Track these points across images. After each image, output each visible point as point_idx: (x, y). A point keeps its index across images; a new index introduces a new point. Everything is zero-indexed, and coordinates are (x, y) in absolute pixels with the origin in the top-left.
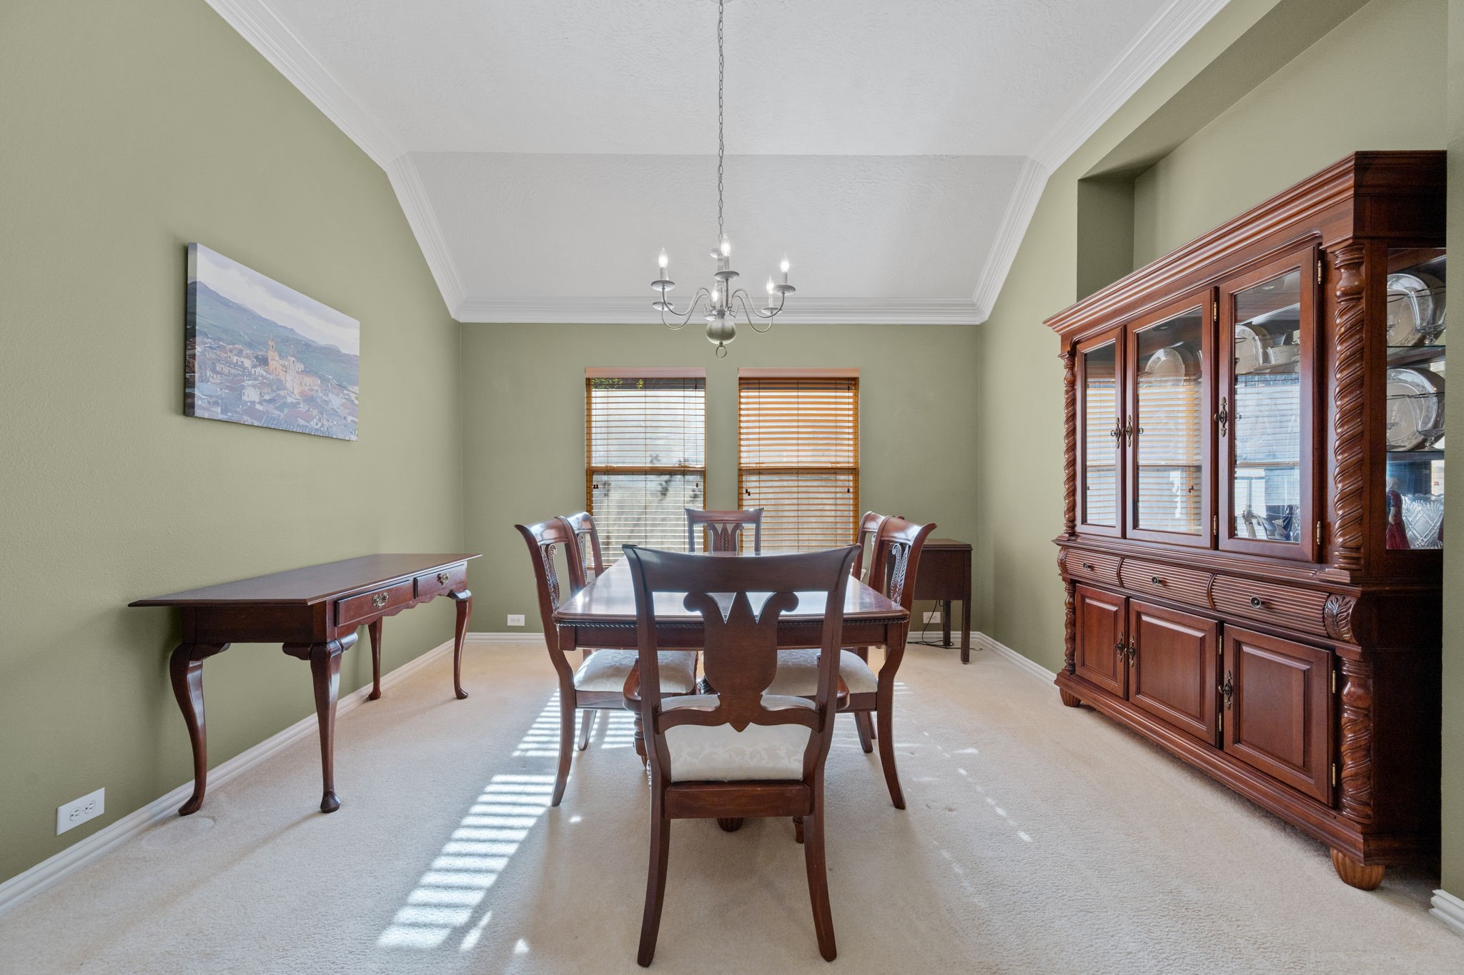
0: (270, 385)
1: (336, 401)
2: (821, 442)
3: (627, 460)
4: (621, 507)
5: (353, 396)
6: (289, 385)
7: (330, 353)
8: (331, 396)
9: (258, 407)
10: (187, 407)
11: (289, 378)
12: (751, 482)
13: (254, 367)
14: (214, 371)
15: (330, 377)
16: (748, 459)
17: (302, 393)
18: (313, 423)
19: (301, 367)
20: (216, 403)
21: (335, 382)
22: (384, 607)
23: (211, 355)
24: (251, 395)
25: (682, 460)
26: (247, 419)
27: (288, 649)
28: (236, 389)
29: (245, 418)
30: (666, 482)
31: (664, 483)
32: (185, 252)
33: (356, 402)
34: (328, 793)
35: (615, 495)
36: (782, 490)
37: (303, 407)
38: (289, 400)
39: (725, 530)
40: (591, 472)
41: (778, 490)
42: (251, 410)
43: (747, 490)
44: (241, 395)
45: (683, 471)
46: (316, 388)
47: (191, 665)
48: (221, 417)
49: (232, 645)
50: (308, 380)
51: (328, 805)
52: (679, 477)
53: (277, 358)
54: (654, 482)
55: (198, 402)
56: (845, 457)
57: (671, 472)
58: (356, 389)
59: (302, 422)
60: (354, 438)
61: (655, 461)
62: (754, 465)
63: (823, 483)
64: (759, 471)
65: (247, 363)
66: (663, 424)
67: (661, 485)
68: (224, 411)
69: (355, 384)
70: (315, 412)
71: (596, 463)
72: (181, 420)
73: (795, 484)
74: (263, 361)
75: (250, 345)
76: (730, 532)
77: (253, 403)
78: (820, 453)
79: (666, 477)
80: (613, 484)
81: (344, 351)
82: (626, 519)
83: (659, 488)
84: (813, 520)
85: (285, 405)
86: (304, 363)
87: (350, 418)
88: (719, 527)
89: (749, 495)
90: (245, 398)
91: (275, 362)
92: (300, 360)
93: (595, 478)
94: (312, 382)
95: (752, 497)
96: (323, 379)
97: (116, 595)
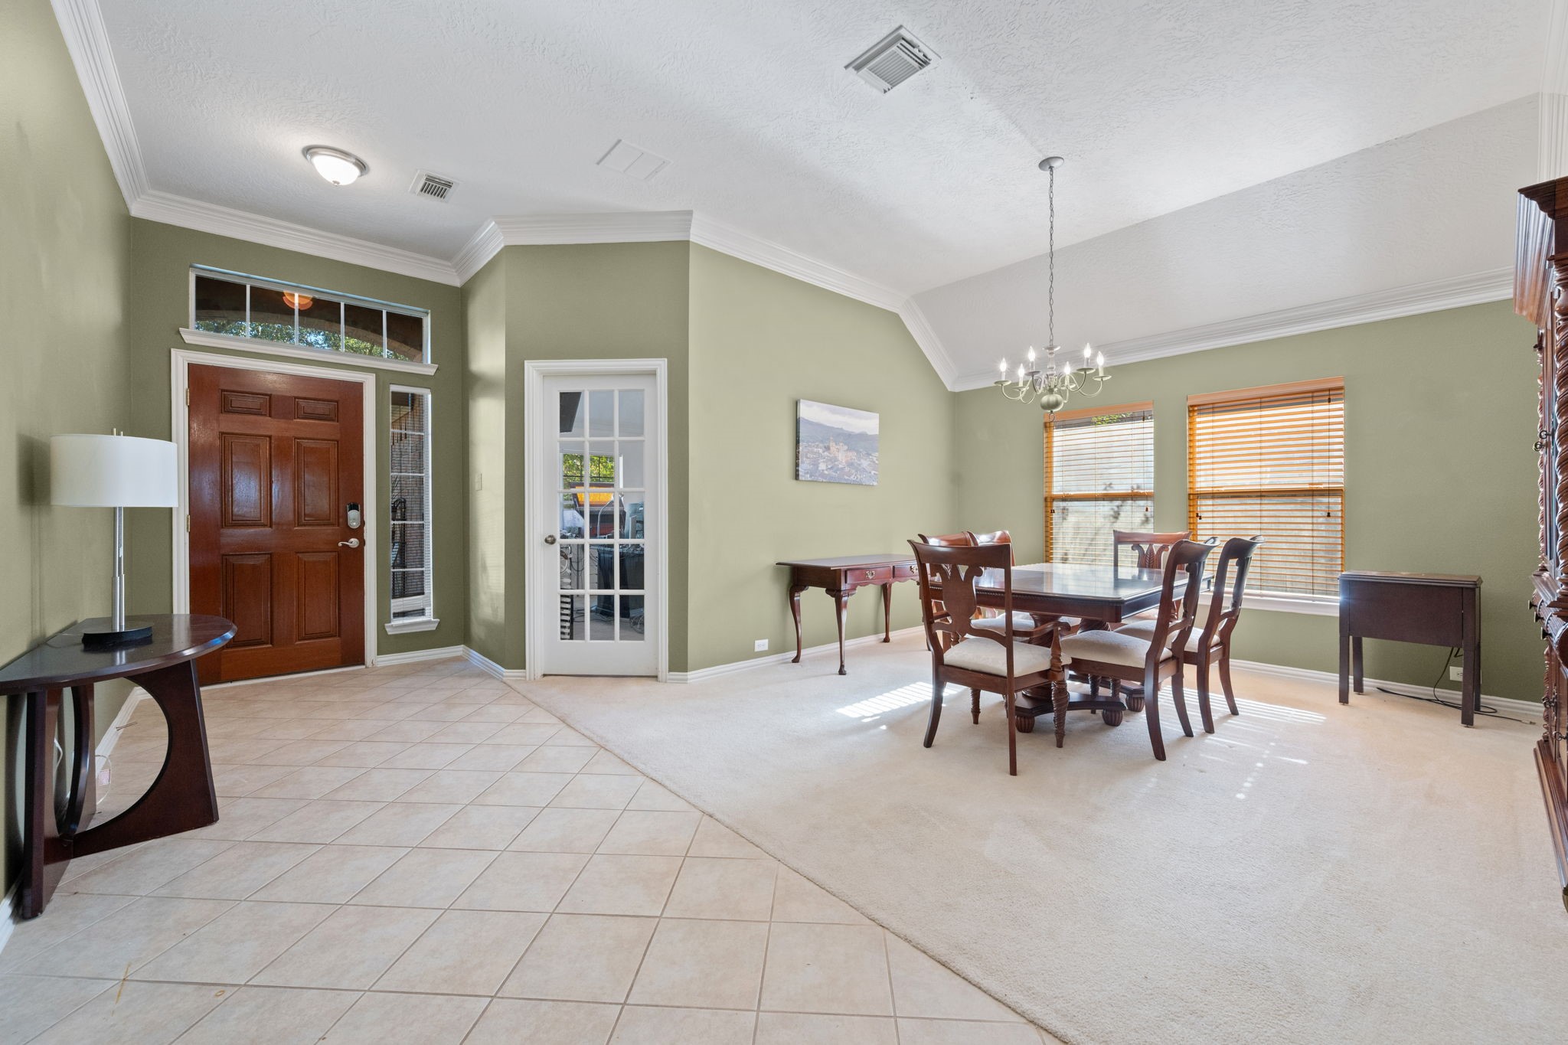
0: (831, 460)
1: (865, 463)
2: (1298, 462)
3: (1083, 488)
4: (1077, 528)
5: (875, 459)
6: (840, 458)
7: (863, 437)
8: (862, 461)
9: (826, 472)
10: (797, 476)
11: (840, 455)
12: (1205, 506)
13: (824, 452)
14: (807, 458)
15: (861, 450)
16: (1203, 484)
17: (847, 462)
18: (852, 477)
19: (846, 447)
20: (808, 473)
21: (864, 452)
22: (872, 579)
23: (805, 450)
24: (822, 466)
25: (1135, 487)
26: (820, 479)
27: (828, 592)
28: (816, 464)
29: (820, 478)
30: (1118, 507)
31: (1116, 509)
32: (797, 403)
33: (877, 462)
34: (842, 666)
35: (1072, 519)
36: (1244, 514)
37: (847, 469)
38: (840, 466)
39: (1151, 550)
40: (1049, 500)
41: (1239, 514)
42: (822, 475)
43: (1197, 514)
44: (818, 467)
45: (1134, 496)
46: (854, 458)
47: (796, 595)
48: (809, 479)
49: (810, 587)
50: (850, 454)
51: (842, 672)
52: (1129, 502)
53: (834, 445)
54: (1106, 507)
55: (800, 473)
56: (1332, 475)
57: (1123, 497)
58: (877, 454)
59: (846, 478)
60: (875, 484)
61: (1108, 488)
62: (1211, 489)
63: (1299, 507)
64: (1214, 495)
65: (821, 451)
66: (1115, 455)
67: (1112, 509)
68: (811, 476)
69: (877, 451)
70: (853, 471)
71: (1057, 490)
72: (795, 481)
73: (1257, 507)
74: (828, 448)
75: (822, 442)
76: (1155, 553)
77: (823, 470)
78: (1297, 474)
79: (1118, 503)
80: (1070, 508)
81: (869, 433)
82: (1081, 539)
83: (1112, 513)
84: (1284, 546)
85: (838, 469)
86: (848, 445)
87: (873, 472)
88: (1145, 547)
89: (1200, 519)
90: (820, 468)
91: (833, 447)
92: (845, 444)
93: (1055, 504)
94: (852, 455)
95: (1203, 520)
96: (858, 452)
97: (772, 560)
